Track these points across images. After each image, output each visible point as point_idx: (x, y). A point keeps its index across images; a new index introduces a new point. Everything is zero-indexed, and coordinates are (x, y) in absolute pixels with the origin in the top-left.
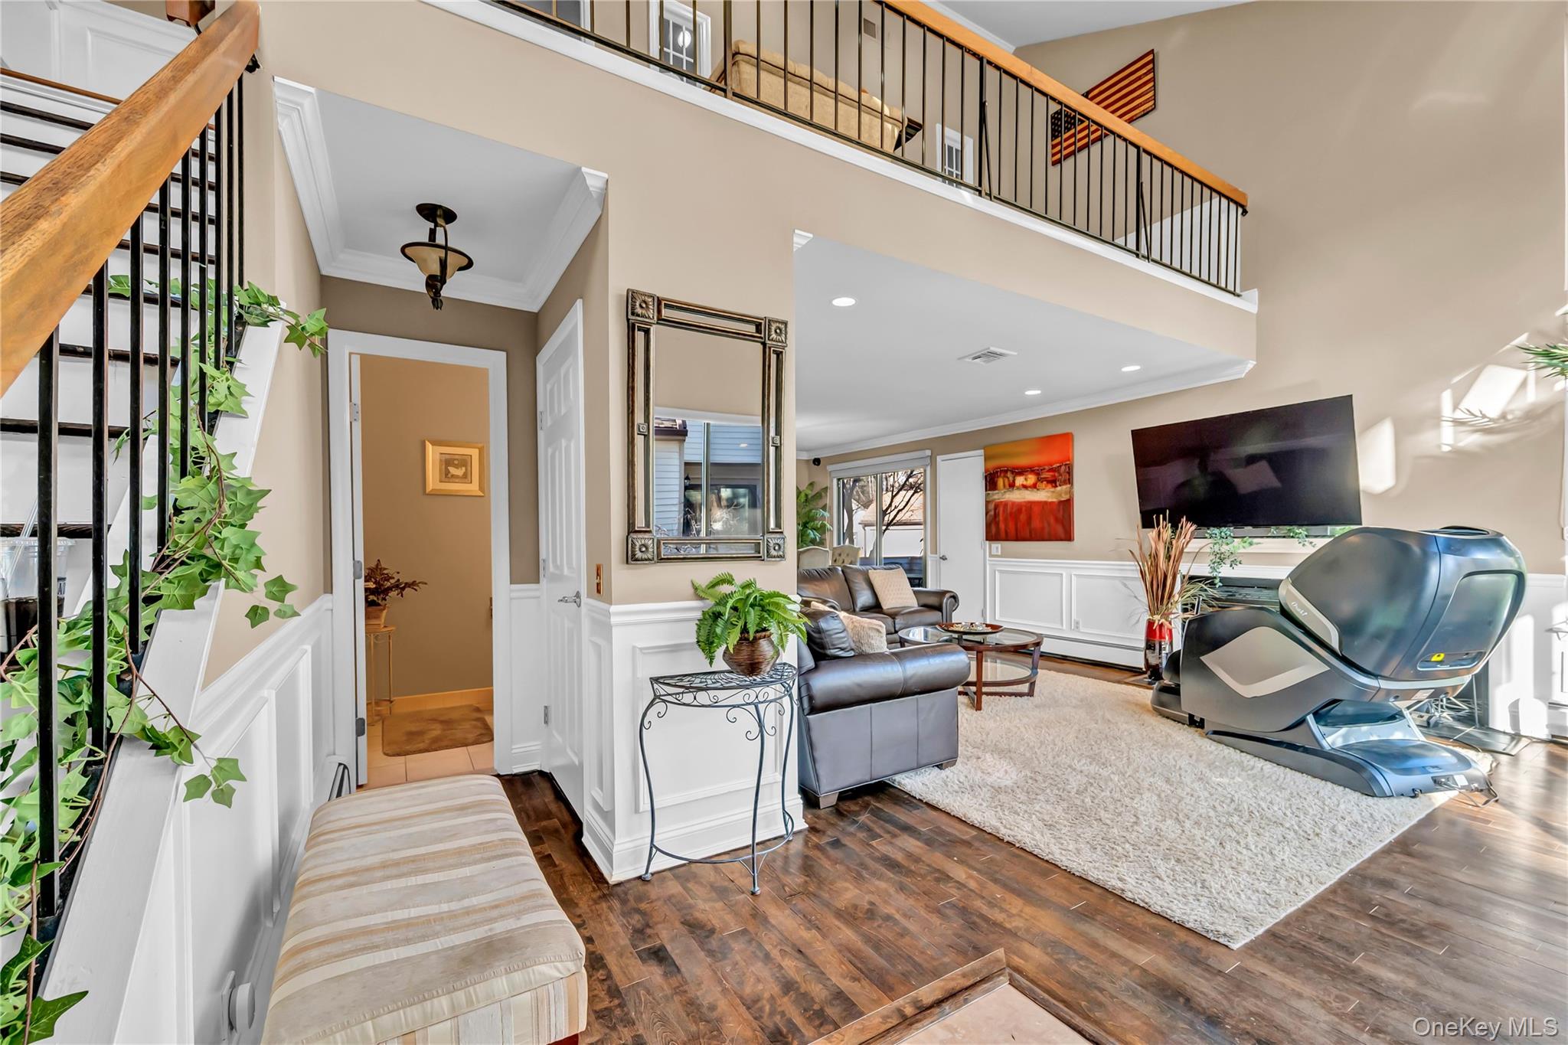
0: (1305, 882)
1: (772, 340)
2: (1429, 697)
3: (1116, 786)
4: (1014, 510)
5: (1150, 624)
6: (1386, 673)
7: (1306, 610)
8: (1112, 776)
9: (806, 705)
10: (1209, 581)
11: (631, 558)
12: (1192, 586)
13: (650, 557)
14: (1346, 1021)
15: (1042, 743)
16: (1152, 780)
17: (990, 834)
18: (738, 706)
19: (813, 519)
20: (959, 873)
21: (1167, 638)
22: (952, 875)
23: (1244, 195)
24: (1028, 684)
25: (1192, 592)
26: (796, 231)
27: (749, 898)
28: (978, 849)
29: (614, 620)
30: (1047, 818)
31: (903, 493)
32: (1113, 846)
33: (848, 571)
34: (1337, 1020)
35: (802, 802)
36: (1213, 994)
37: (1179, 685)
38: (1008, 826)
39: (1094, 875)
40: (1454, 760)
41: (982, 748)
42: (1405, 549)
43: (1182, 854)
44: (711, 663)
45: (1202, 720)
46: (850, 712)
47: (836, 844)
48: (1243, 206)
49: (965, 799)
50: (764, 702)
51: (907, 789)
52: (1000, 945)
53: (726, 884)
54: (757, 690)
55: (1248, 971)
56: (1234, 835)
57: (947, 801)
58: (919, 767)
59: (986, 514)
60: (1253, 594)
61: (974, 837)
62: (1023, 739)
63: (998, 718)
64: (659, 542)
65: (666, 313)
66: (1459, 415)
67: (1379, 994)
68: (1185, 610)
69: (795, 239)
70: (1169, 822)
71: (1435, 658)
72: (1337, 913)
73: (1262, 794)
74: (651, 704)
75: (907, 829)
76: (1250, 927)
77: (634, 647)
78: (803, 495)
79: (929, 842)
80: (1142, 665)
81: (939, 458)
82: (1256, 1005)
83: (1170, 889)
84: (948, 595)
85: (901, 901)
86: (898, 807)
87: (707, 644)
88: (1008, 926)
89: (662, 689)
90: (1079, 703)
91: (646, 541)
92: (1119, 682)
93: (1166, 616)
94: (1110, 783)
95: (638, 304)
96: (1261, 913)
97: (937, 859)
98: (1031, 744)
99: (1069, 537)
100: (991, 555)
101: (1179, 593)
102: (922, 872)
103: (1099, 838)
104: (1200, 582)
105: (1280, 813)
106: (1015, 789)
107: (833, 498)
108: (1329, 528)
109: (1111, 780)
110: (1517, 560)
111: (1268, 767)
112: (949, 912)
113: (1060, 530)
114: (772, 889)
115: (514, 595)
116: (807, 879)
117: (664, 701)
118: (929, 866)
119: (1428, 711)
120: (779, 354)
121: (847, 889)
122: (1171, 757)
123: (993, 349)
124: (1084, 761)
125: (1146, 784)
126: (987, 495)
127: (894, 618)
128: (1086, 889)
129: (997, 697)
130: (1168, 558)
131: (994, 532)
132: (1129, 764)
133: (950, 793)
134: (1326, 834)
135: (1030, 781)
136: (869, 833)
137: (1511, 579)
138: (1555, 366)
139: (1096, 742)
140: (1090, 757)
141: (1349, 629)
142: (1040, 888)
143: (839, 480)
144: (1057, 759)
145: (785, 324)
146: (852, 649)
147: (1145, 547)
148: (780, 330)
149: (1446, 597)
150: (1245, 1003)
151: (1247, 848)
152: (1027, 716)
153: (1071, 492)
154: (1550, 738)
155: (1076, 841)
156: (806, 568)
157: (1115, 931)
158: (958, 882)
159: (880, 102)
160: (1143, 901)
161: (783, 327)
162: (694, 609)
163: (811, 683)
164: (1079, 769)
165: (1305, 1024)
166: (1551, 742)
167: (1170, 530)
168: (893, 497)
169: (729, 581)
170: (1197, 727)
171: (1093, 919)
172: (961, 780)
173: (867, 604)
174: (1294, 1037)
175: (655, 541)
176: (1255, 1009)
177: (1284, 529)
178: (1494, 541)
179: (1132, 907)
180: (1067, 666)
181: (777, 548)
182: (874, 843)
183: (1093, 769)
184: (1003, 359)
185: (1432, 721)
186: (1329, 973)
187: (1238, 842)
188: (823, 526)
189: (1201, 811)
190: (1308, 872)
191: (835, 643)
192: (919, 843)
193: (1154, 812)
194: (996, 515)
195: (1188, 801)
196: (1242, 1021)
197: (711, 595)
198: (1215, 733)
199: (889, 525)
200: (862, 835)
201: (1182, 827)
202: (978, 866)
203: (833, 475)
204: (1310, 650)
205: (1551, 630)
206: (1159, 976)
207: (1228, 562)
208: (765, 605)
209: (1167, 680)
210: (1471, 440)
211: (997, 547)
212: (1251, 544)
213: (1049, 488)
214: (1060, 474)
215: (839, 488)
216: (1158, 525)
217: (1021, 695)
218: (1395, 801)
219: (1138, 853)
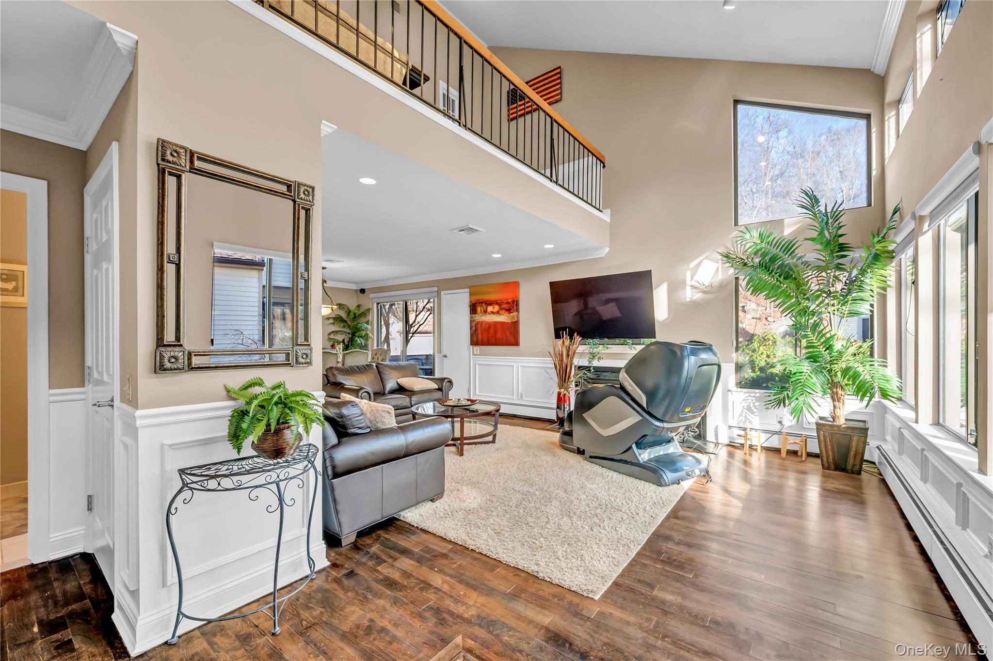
0: (632, 546)
1: (301, 199)
2: (684, 430)
3: (538, 498)
4: (487, 326)
5: (559, 394)
6: (666, 419)
7: (632, 386)
8: (536, 492)
9: (330, 472)
10: (587, 368)
11: (160, 368)
12: (580, 372)
13: (180, 366)
14: (651, 635)
15: (498, 474)
16: (557, 491)
17: (461, 545)
18: (260, 486)
19: (359, 330)
20: (437, 580)
21: (568, 401)
22: (432, 583)
23: (604, 157)
24: (492, 436)
25: (579, 375)
26: (323, 121)
27: (269, 638)
28: (452, 559)
29: (139, 423)
30: (496, 528)
31: (423, 313)
32: (534, 541)
33: (380, 366)
34: (646, 635)
35: (325, 546)
36: (584, 636)
37: (572, 430)
38: (472, 538)
39: (522, 564)
40: (694, 461)
41: (461, 483)
42: (674, 353)
43: (571, 540)
44: (239, 452)
45: (584, 450)
46: (367, 472)
47: (351, 574)
48: (603, 163)
49: (447, 522)
50: (286, 479)
51: (409, 520)
52: (458, 633)
53: (251, 630)
54: (278, 471)
55: (603, 613)
56: (598, 521)
57: (435, 526)
58: (418, 503)
59: (471, 329)
60: (608, 376)
61: (450, 550)
62: (486, 474)
63: (473, 460)
64: (190, 354)
65: (197, 164)
66: (693, 283)
67: (665, 611)
68: (576, 386)
69: (322, 127)
70: (565, 519)
71: (687, 410)
72: (646, 562)
73: (612, 492)
74: (180, 492)
75: (405, 552)
76: (605, 583)
77: (162, 445)
78: (352, 314)
79: (420, 560)
80: (555, 418)
81: (443, 293)
82: (607, 637)
83: (564, 565)
84: (446, 381)
85: (395, 612)
86: (400, 536)
87: (236, 437)
88: (466, 616)
89: (188, 479)
90: (520, 445)
91: (176, 354)
92: (543, 429)
93: (567, 389)
94: (535, 498)
95: (168, 152)
96: (610, 571)
97: (424, 573)
98: (492, 476)
99: (516, 343)
100: (473, 355)
101: (573, 376)
102: (412, 585)
103: (526, 537)
104: (583, 369)
105: (620, 503)
106: (479, 509)
107: (374, 316)
108: (642, 340)
109: (535, 495)
110: (718, 358)
111: (615, 475)
112: (427, 614)
113: (512, 339)
114: (292, 626)
115: (52, 399)
116: (323, 610)
117: (191, 489)
118: (417, 579)
119: (683, 435)
120: (307, 211)
121: (353, 612)
122: (567, 475)
123: (471, 226)
124: (521, 484)
125: (553, 495)
126: (471, 317)
127: (410, 398)
128: (516, 575)
129: (474, 446)
130: (568, 356)
131: (475, 341)
132: (546, 482)
133: (438, 519)
134: (641, 514)
135: (489, 503)
136: (377, 561)
137: (716, 367)
138: (730, 263)
139: (528, 470)
140: (524, 481)
141: (651, 395)
142: (489, 580)
143: (378, 304)
144: (506, 484)
145: (313, 188)
146: (369, 427)
147: (557, 349)
148: (308, 192)
149: (691, 378)
150: (601, 638)
151: (604, 529)
152: (491, 457)
153: (518, 317)
154: (729, 443)
155: (513, 541)
156: (350, 365)
157: (532, 603)
158: (436, 588)
159: (391, 46)
160: (549, 578)
161: (310, 190)
162: (226, 408)
163: (334, 456)
164: (517, 489)
165: (631, 643)
166: (728, 445)
167: (569, 340)
168: (417, 316)
169: (259, 383)
170: (581, 454)
171: (520, 597)
172: (445, 508)
173: (393, 389)
174: (626, 654)
175: (186, 353)
176: (606, 640)
177: (622, 340)
178: (709, 348)
179: (543, 583)
180: (516, 421)
181: (304, 356)
182: (379, 568)
183: (526, 488)
184: (477, 233)
185: (685, 439)
186: (643, 603)
187: (600, 526)
188: (367, 335)
189: (582, 508)
190: (633, 539)
191: (354, 424)
192: (412, 562)
193: (557, 513)
194: (476, 330)
195: (575, 503)
196: (599, 651)
197: (243, 396)
198: (591, 457)
199: (413, 334)
200: (370, 563)
201: (572, 521)
202: (451, 572)
203: (374, 300)
204: (634, 409)
205: (729, 391)
206: (556, 630)
207: (596, 358)
208: (286, 404)
209: (566, 428)
210: (698, 296)
211: (477, 349)
212: (607, 348)
213: (506, 314)
214: (512, 306)
215: (378, 310)
216: (563, 337)
217: (488, 443)
218: (671, 487)
219: (547, 543)
